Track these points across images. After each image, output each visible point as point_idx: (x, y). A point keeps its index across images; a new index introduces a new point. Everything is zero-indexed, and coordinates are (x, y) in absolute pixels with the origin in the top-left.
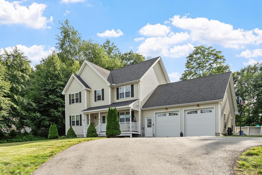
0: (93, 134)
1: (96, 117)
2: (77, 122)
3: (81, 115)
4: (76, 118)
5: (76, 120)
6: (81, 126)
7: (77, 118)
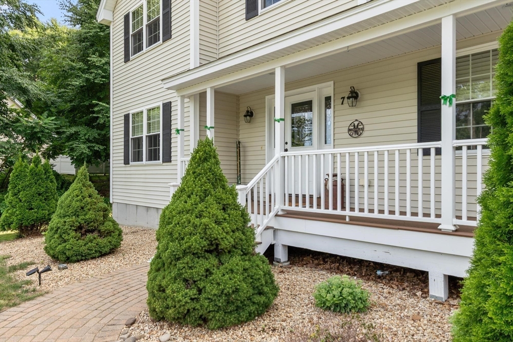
0: (217, 274)
1: (250, 114)
2: (153, 140)
3: (167, 107)
4: (149, 125)
5: (149, 130)
6: (167, 166)
7: (154, 123)
